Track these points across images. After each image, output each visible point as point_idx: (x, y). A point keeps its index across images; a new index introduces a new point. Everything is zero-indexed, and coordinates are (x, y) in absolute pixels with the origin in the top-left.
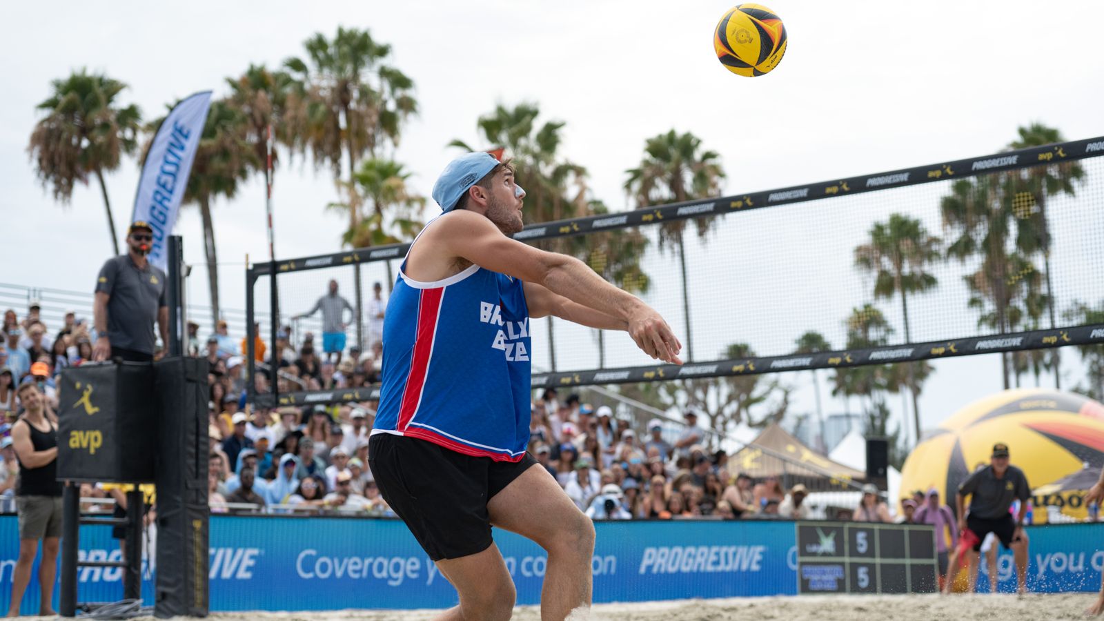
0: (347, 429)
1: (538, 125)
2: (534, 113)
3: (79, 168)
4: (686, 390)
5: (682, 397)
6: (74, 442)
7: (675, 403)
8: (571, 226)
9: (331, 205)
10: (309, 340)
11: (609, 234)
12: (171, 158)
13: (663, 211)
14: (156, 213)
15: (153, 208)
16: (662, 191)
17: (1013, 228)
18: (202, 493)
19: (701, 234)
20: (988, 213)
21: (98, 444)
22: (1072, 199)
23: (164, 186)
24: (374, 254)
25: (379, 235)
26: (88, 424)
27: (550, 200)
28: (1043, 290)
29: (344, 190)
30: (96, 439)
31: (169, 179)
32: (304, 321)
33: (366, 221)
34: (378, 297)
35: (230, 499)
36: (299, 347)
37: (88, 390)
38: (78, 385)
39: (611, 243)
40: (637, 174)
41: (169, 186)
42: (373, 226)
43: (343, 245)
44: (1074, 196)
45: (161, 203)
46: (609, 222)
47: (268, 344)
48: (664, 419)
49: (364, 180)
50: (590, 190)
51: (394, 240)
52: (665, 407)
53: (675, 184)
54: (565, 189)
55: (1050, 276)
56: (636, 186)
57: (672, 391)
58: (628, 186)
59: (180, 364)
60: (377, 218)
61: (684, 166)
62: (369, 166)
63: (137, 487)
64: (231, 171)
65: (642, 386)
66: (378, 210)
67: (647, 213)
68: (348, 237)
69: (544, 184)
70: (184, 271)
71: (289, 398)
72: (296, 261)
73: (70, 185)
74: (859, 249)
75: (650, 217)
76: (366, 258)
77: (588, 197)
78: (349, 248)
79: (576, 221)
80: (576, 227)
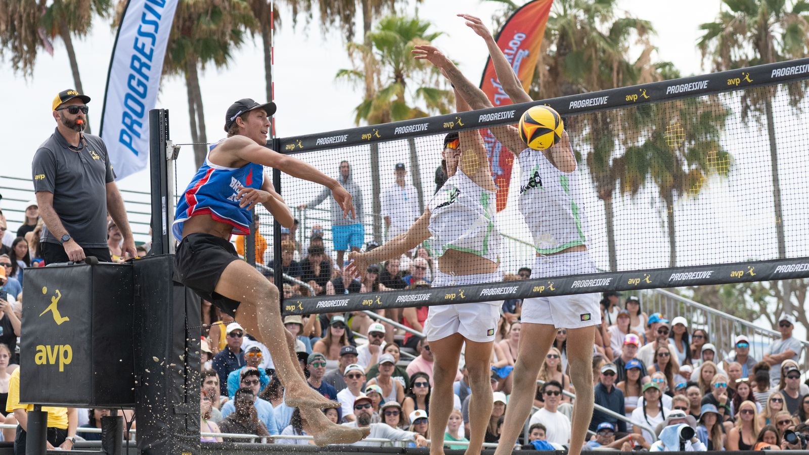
0: (363, 344)
3: (41, 32)
4: (777, 295)
5: (772, 304)
6: (40, 358)
7: (763, 310)
8: (639, 94)
9: (343, 72)
10: (317, 237)
11: (679, 103)
12: (150, 17)
13: (752, 74)
14: (134, 83)
15: (132, 77)
16: (745, 51)
18: (192, 420)
19: (794, 103)
21: (68, 361)
23: (141, 51)
24: (399, 130)
25: (400, 107)
26: (55, 337)
27: (607, 63)
29: (358, 55)
30: (66, 353)
31: (148, 41)
32: (310, 213)
33: (386, 92)
34: (401, 183)
35: (225, 428)
36: (306, 244)
37: (56, 296)
38: (45, 290)
39: (683, 115)
40: (713, 29)
41: (147, 50)
42: (393, 98)
43: (357, 121)
45: (139, 71)
46: (681, 89)
47: (270, 240)
48: (752, 331)
49: (381, 43)
50: (657, 50)
51: (418, 113)
52: (751, 316)
53: (761, 41)
54: (626, 50)
56: (713, 45)
57: (759, 297)
58: (703, 46)
59: (167, 264)
60: (398, 87)
61: (772, 19)
62: (387, 26)
63: (114, 411)
64: (223, 34)
65: (722, 289)
66: (399, 77)
67: (733, 76)
68: (363, 110)
69: (602, 44)
70: (170, 153)
71: (297, 305)
72: (304, 139)
73: (33, 52)
75: (737, 81)
76: (389, 135)
77: (654, 58)
78: (363, 124)
79: (643, 88)
80: (644, 94)
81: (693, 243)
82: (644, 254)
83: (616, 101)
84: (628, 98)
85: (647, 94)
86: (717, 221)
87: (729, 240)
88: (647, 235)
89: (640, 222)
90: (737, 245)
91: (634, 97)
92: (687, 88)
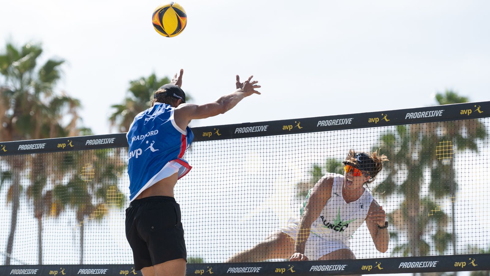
1: (41, 62)
2: (38, 52)
8: (67, 143)
17: (427, 175)
20: (408, 162)
22: (474, 154)
28: (449, 229)
39: (96, 165)
40: (120, 109)
44: (477, 152)
50: (81, 119)
54: (60, 117)
55: (456, 219)
56: (119, 120)
74: (300, 185)
77: (79, 124)
79: (70, 139)
80: (70, 144)
81: (94, 248)
82: (61, 254)
83: (51, 147)
84: (59, 146)
85: (72, 144)
86: (110, 234)
87: (118, 248)
88: (64, 241)
89: (59, 232)
90: (124, 252)
91: (64, 145)
92: (100, 142)
